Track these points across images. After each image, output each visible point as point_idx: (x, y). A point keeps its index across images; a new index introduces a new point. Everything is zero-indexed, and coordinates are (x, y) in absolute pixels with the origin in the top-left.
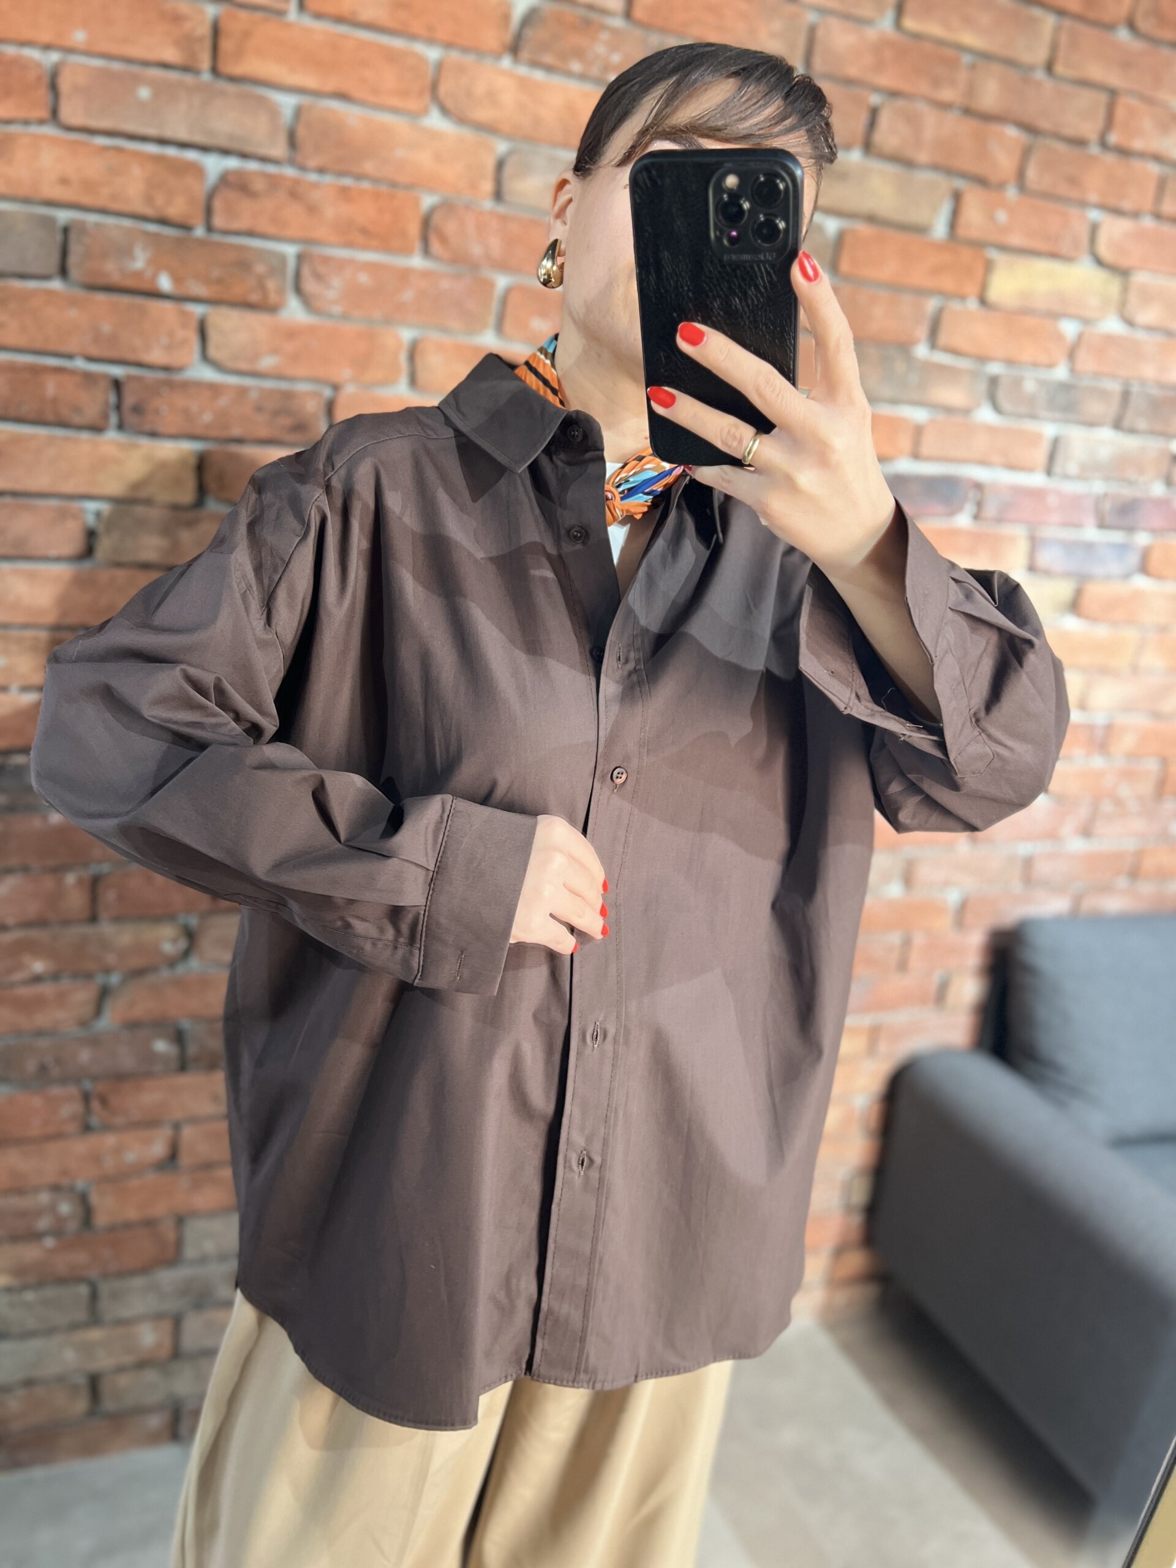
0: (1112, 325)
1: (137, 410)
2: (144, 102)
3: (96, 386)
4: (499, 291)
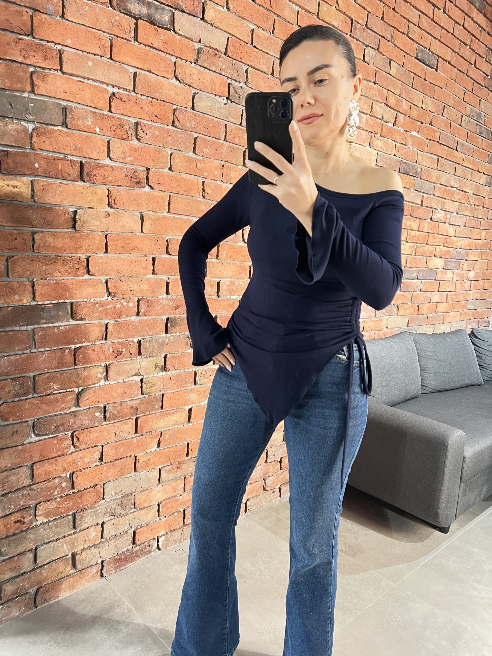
1: (88, 175)
2: (90, 66)
3: (75, 166)
4: (194, 138)
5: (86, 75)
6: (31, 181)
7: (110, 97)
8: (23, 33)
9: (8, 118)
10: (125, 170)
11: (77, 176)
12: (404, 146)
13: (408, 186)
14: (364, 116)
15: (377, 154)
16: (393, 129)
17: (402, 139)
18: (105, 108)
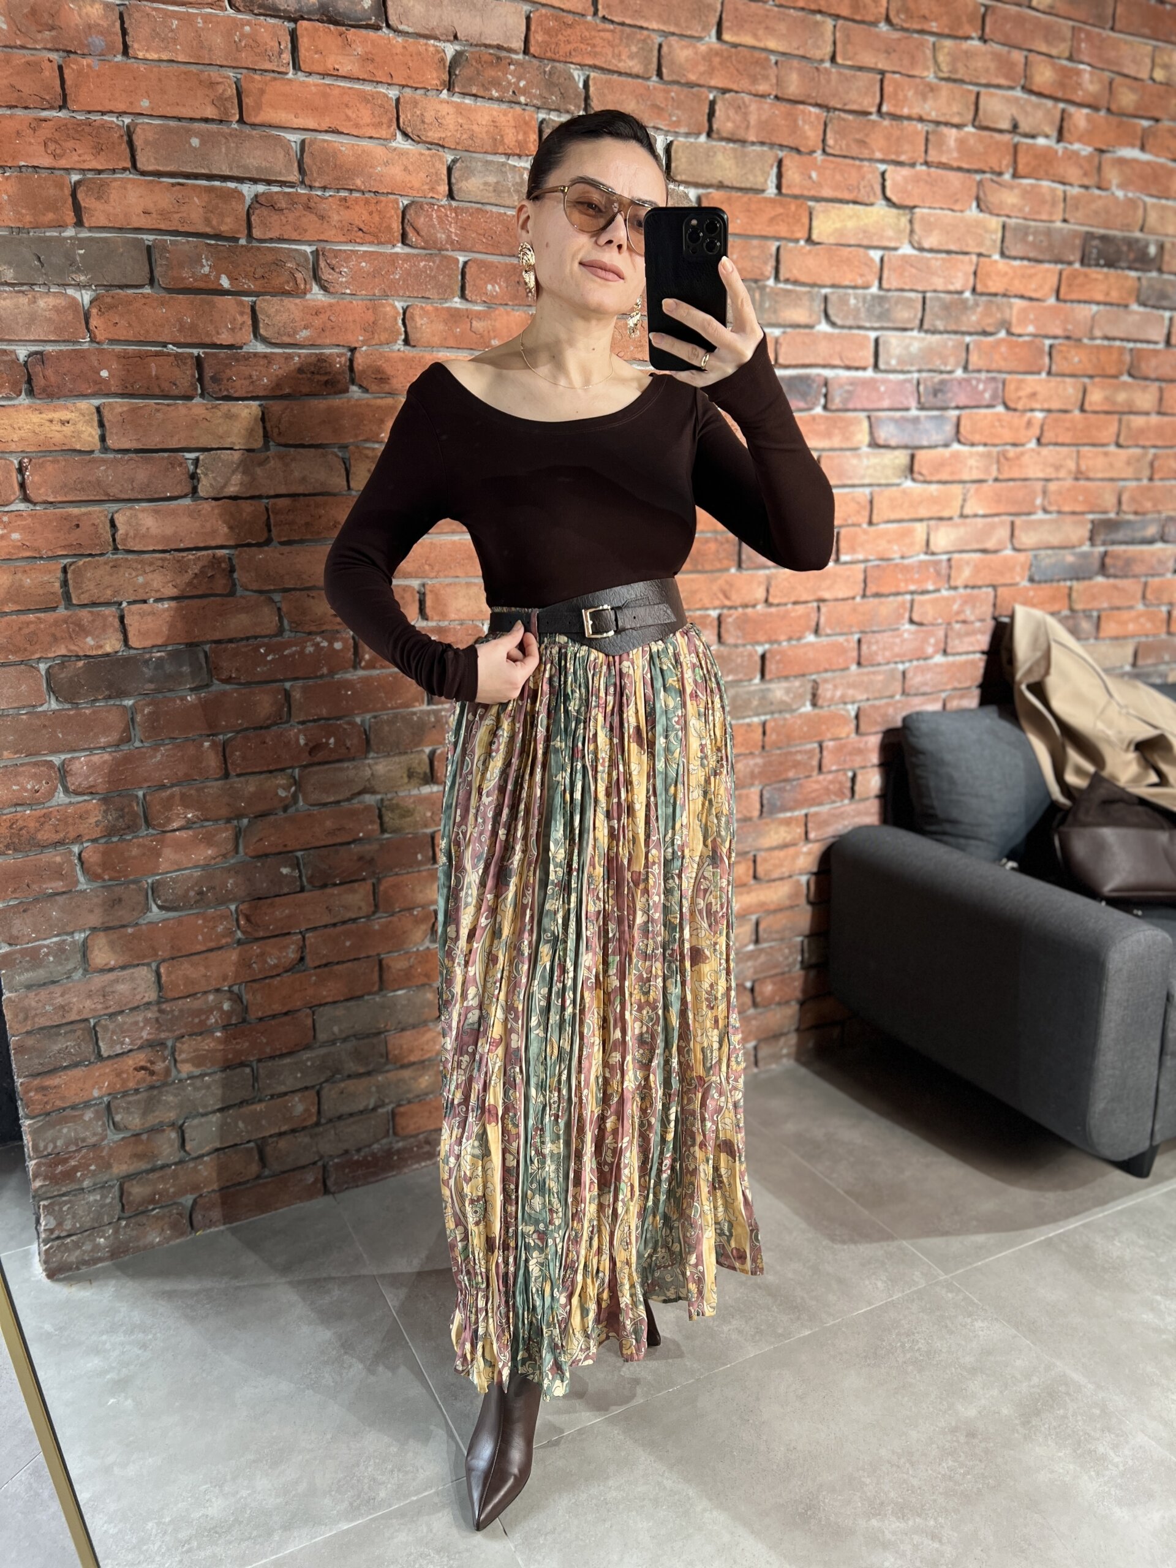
1: (214, 379)
2: (195, 149)
3: (186, 364)
4: (461, 265)
5: (188, 169)
6: (98, 408)
7: (249, 207)
8: (47, 106)
9: (37, 285)
10: (297, 359)
11: (193, 384)
12: (1097, 192)
13: (1114, 296)
14: (954, 131)
15: (1004, 227)
16: (1056, 152)
17: (1086, 174)
18: (238, 231)
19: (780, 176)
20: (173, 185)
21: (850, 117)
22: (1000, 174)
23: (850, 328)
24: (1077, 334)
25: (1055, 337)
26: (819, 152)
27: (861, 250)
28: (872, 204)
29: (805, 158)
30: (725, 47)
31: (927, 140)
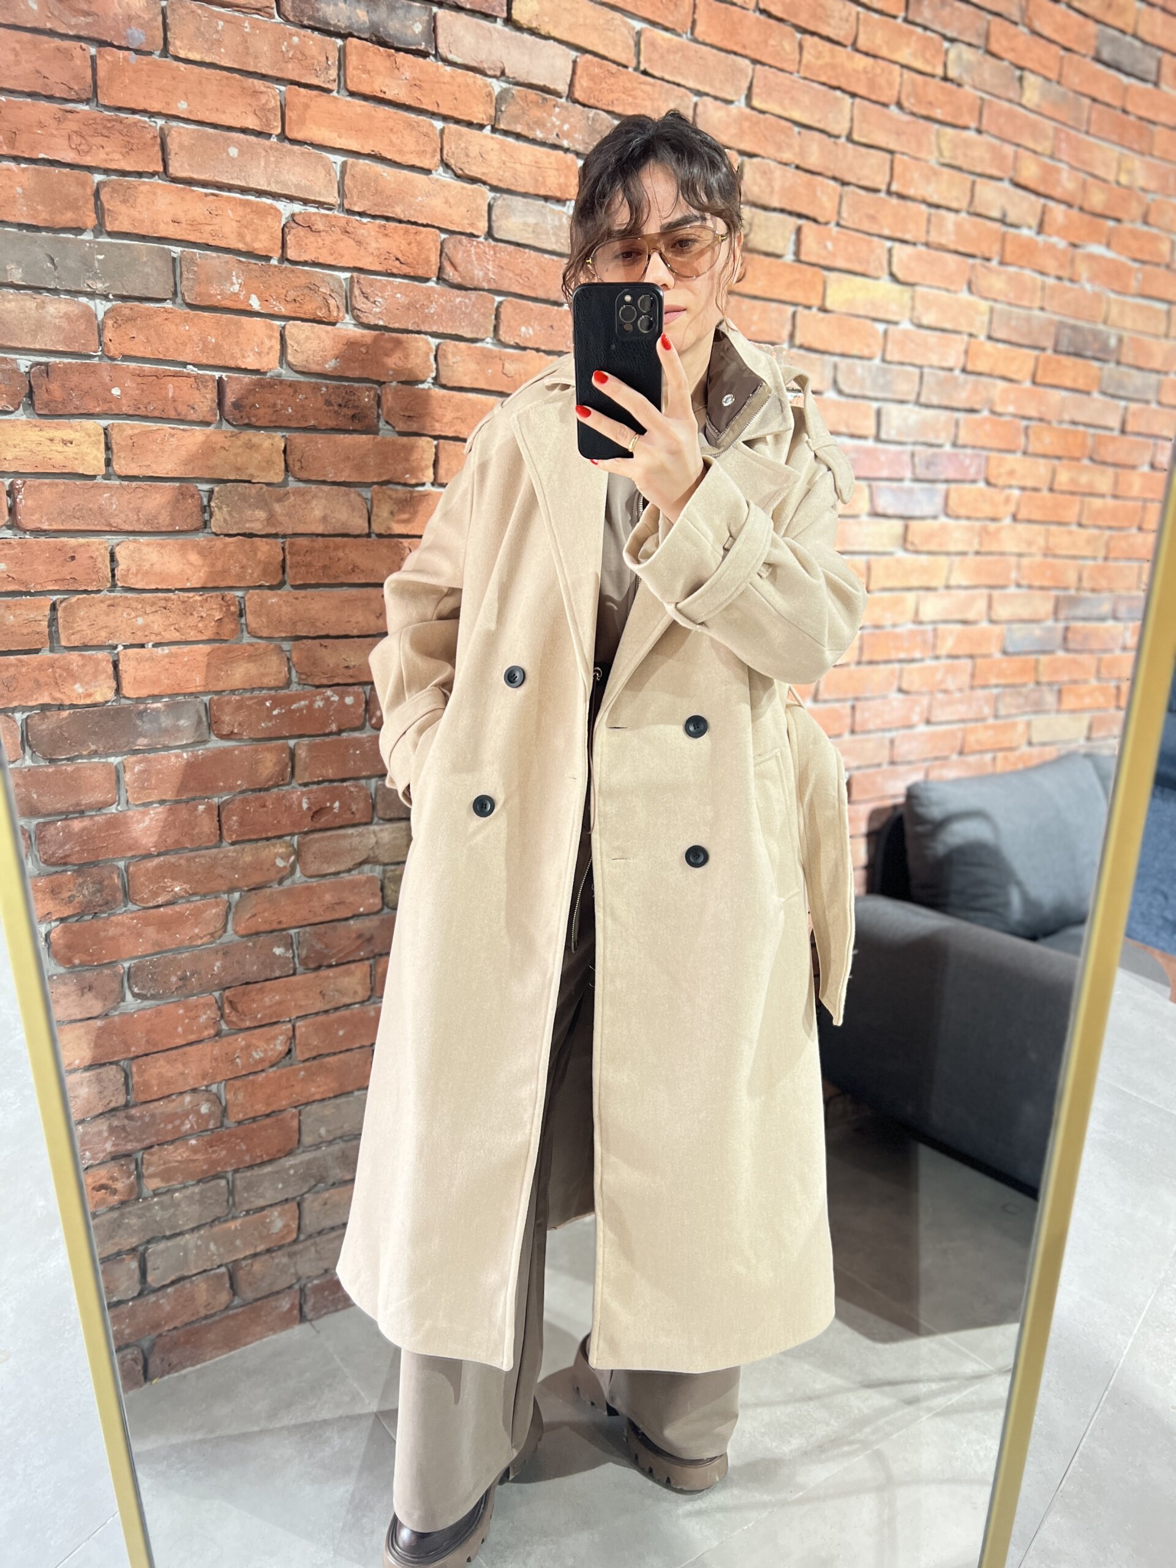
0: (906, 325)
1: (237, 405)
2: (233, 159)
3: (206, 387)
4: (496, 305)
5: (225, 179)
6: (105, 429)
7: (285, 226)
8: (74, 97)
9: (48, 290)
10: (324, 389)
11: (212, 409)
12: (1067, 284)
13: (1081, 384)
14: (951, 216)
15: (992, 310)
16: (1036, 243)
17: (1062, 266)
18: (272, 250)
19: (798, 243)
20: (206, 195)
21: (862, 192)
22: (988, 259)
23: (855, 397)
24: (1047, 417)
25: (1029, 419)
26: (832, 225)
27: (869, 322)
28: (877, 278)
29: (822, 227)
30: (754, 113)
31: (929, 221)
